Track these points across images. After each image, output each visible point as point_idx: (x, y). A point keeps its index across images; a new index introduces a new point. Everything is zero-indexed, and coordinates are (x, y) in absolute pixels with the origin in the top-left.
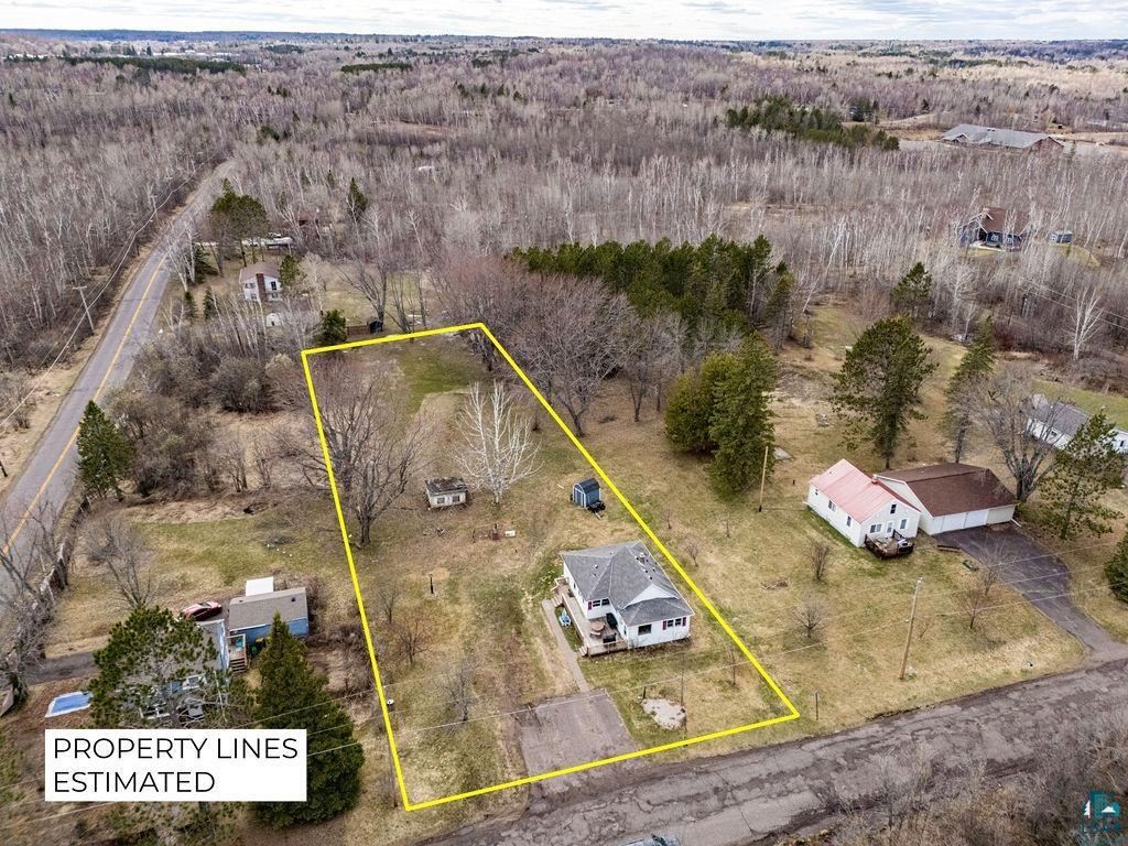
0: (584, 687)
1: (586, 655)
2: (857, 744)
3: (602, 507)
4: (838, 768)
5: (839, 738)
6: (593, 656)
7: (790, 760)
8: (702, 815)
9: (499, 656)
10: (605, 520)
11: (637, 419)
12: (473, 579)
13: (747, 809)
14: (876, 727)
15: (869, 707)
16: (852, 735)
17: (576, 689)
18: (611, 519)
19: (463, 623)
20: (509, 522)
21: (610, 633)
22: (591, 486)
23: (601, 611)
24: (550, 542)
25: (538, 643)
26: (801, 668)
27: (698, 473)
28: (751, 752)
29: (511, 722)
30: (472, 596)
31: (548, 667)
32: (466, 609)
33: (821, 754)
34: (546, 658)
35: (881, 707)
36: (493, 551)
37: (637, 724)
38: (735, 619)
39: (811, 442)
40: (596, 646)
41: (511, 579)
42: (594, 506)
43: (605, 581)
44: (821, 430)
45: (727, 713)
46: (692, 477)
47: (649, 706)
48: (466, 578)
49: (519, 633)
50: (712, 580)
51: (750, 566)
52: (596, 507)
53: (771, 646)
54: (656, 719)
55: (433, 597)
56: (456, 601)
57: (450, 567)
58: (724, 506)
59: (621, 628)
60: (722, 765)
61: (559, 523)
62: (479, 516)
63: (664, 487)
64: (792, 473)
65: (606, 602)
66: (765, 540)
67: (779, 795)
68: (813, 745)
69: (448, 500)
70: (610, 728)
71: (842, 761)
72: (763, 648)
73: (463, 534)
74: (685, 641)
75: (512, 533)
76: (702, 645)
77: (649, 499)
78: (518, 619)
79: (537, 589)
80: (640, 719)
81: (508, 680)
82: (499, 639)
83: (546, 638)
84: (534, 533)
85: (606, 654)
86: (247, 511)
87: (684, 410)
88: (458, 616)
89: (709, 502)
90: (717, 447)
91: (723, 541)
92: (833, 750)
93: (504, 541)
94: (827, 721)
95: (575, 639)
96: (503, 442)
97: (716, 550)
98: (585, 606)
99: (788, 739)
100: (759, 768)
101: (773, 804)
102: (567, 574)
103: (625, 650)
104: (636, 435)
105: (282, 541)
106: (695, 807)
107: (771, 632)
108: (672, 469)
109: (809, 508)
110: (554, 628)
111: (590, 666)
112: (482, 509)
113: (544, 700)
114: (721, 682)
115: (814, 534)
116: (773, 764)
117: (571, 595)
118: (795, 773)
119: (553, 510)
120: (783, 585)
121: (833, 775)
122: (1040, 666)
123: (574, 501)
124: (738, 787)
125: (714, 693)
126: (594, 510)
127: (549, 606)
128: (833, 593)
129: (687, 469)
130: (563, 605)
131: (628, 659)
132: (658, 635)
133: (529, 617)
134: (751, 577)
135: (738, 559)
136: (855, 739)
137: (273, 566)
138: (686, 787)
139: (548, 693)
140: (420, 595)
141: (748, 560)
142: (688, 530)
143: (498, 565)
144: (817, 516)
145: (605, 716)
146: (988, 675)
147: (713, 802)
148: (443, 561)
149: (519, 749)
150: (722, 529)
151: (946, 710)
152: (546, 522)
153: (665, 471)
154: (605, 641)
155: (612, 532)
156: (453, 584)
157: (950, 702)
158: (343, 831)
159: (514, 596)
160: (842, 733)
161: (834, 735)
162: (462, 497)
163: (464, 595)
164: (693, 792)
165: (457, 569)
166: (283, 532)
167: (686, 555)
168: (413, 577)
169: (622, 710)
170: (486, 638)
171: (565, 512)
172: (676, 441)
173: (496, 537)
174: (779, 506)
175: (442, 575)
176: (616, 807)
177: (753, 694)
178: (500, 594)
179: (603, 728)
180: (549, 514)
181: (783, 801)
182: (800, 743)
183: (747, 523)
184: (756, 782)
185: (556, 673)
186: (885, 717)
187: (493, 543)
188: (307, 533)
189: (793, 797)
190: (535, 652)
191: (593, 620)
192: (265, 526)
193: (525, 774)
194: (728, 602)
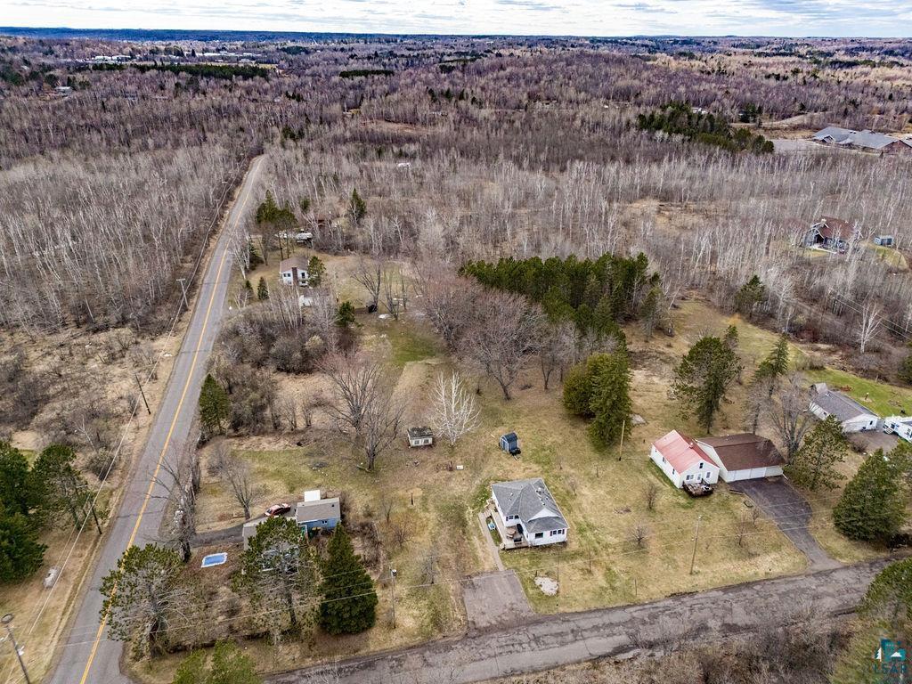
0: (501, 568)
1: (504, 549)
2: (658, 610)
3: (519, 452)
4: (644, 623)
5: (647, 606)
6: (508, 550)
7: (617, 617)
8: (563, 644)
9: (452, 546)
10: (520, 461)
11: (546, 388)
12: (437, 496)
13: (589, 642)
14: (671, 601)
15: (667, 589)
16: (655, 605)
17: (497, 569)
18: (524, 461)
19: (431, 524)
20: (459, 459)
21: (518, 536)
22: (512, 438)
23: (514, 522)
24: (484, 474)
25: (475, 540)
26: (631, 563)
27: (582, 431)
28: (594, 611)
29: (458, 586)
30: (437, 507)
31: (480, 554)
32: (433, 515)
33: (635, 614)
34: (479, 550)
35: (675, 590)
36: (449, 479)
37: (531, 591)
39: (660, 411)
40: (510, 544)
41: (460, 498)
42: (514, 451)
43: (517, 504)
44: (669, 402)
45: (584, 588)
46: (578, 432)
47: (538, 581)
48: (433, 496)
49: (464, 533)
50: (584, 505)
51: (609, 497)
52: (515, 452)
53: (615, 549)
54: (542, 589)
55: (411, 507)
56: (427, 510)
57: (423, 488)
58: (597, 455)
59: (525, 533)
60: (577, 617)
61: (491, 461)
62: (441, 454)
63: (560, 440)
64: (645, 434)
65: (517, 517)
66: (620, 480)
67: (608, 636)
68: (632, 609)
69: (421, 442)
70: (515, 592)
71: (647, 619)
72: (610, 550)
73: (430, 466)
74: (564, 544)
75: (461, 467)
76: (574, 546)
77: (549, 448)
78: (464, 524)
79: (476, 505)
80: (532, 588)
81: (457, 561)
82: (452, 536)
83: (480, 537)
84: (474, 467)
85: (515, 549)
86: (299, 444)
87: (575, 389)
88: (428, 520)
89: (588, 451)
90: (594, 416)
91: (594, 480)
92: (642, 613)
93: (456, 473)
94: (642, 595)
95: (497, 538)
96: (457, 408)
97: (589, 485)
98: (504, 518)
99: (617, 605)
100: (598, 620)
101: (604, 641)
102: (494, 497)
103: (527, 547)
104: (545, 400)
105: (322, 466)
106: (560, 639)
107: (616, 541)
108: (565, 427)
109: (652, 460)
110: (485, 530)
111: (506, 556)
112: (443, 449)
113: (478, 574)
114: (582, 570)
115: (652, 477)
116: (607, 619)
117: (496, 511)
118: (618, 625)
119: (487, 453)
120: (628, 511)
121: (641, 627)
122: (777, 570)
123: (501, 447)
124: (585, 630)
125: (578, 576)
126: (514, 454)
127: (482, 517)
128: (658, 518)
129: (576, 427)
130: (491, 517)
131: (529, 552)
132: (548, 539)
133: (470, 523)
134: (608, 505)
135: (602, 492)
136: (657, 607)
137: (317, 482)
138: (555, 628)
139: (480, 570)
140: (405, 505)
141: (608, 493)
142: (572, 471)
143: (452, 489)
144: (656, 466)
145: (513, 586)
146: (744, 575)
147: (570, 637)
148: (419, 484)
149: (463, 601)
150: (594, 472)
151: (715, 594)
152: (483, 461)
153: (561, 428)
154: (515, 541)
155: (524, 470)
156: (425, 499)
157: (717, 589)
158: (367, 639)
159: (462, 509)
160: (650, 603)
161: (644, 604)
162: (430, 441)
163: (431, 507)
164: (560, 631)
165: (426, 488)
166: (322, 459)
167: (569, 488)
168: (401, 493)
169: (523, 583)
170: (445, 534)
171: (495, 454)
172: (570, 408)
173: (451, 469)
174: (632, 457)
175: (418, 493)
176: (515, 637)
177: (601, 577)
178: (453, 507)
179: (510, 592)
180: (485, 455)
181: (610, 639)
182: (624, 608)
183: (611, 467)
184: (596, 628)
185: (485, 559)
186: (676, 596)
187: (449, 473)
188: (336, 460)
189: (616, 638)
190: (473, 545)
191: (509, 528)
192: (310, 455)
193: (465, 615)
194: (592, 520)
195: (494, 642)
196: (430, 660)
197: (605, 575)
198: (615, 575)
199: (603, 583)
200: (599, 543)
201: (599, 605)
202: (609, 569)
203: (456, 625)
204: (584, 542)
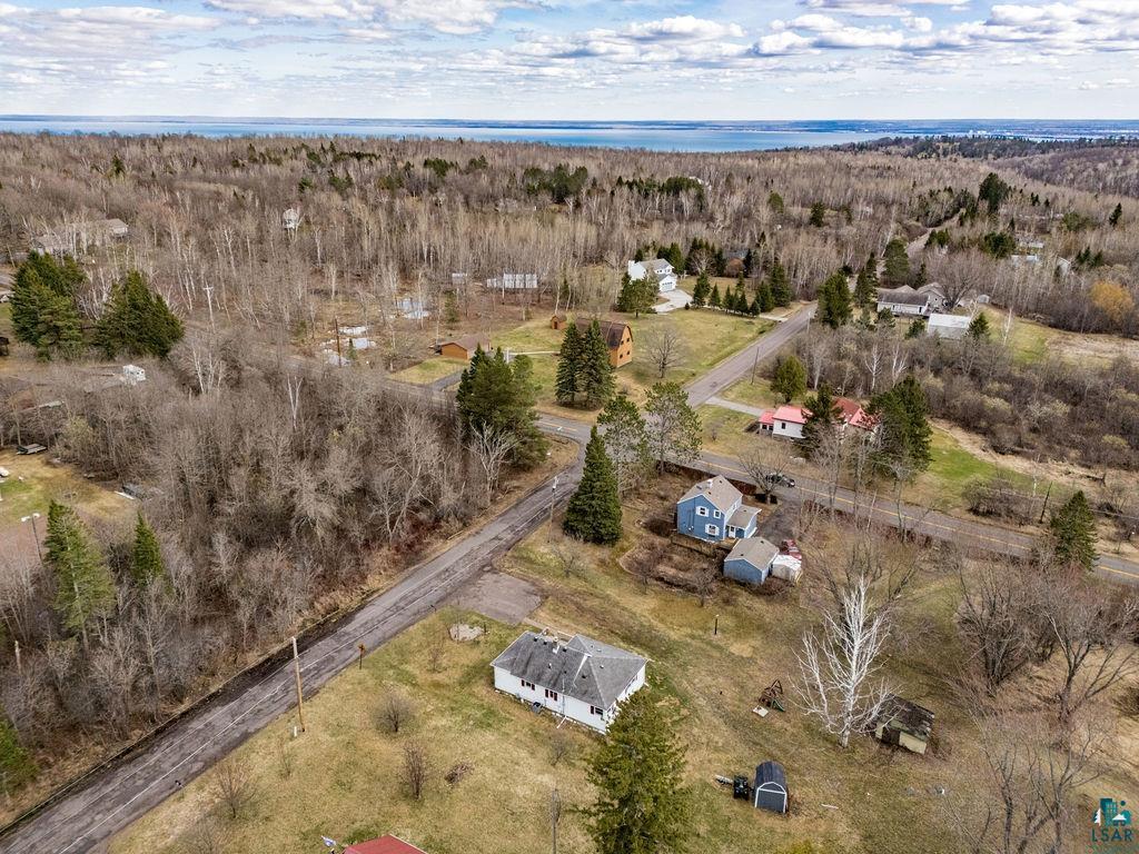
0: (527, 621)
2: (327, 669)
5: (341, 667)
8: (404, 598)
14: (316, 686)
16: (332, 672)
25: (590, 631)
28: (395, 634)
29: (544, 587)
31: (565, 622)
35: (316, 700)
37: (475, 618)
38: (471, 722)
47: (478, 630)
50: (524, 754)
54: (467, 627)
60: (408, 621)
67: (366, 623)
76: (480, 688)
78: (628, 640)
80: (477, 622)
88: (671, 628)
92: (342, 658)
94: (354, 673)
99: (375, 652)
100: (387, 629)
113: (542, 604)
118: (362, 635)
120: (451, 778)
121: (338, 645)
124: (392, 615)
125: (444, 660)
133: (622, 644)
136: (329, 671)
138: (420, 603)
145: (498, 613)
147: (401, 604)
160: (340, 670)
161: (346, 667)
164: (415, 603)
169: (491, 620)
177: (417, 672)
193: (509, 574)
194: (489, 736)
195: (463, 571)
196: (496, 542)
197: (414, 677)
198: (400, 681)
199: (409, 668)
200: (452, 709)
201: (395, 641)
202: (414, 685)
203: (507, 565)
204: (473, 700)
